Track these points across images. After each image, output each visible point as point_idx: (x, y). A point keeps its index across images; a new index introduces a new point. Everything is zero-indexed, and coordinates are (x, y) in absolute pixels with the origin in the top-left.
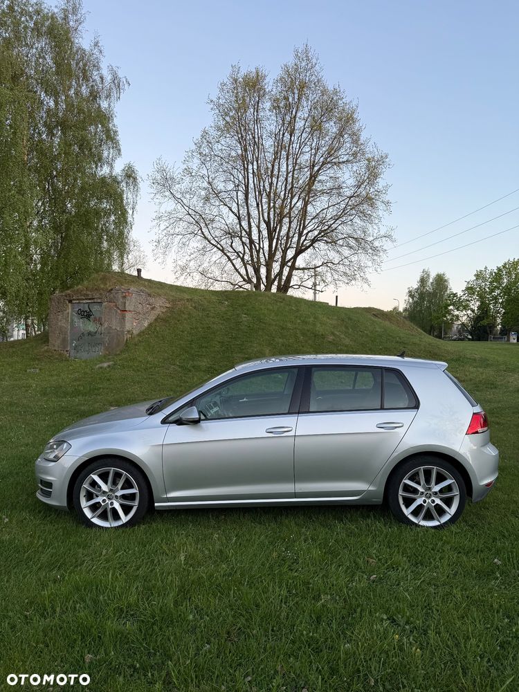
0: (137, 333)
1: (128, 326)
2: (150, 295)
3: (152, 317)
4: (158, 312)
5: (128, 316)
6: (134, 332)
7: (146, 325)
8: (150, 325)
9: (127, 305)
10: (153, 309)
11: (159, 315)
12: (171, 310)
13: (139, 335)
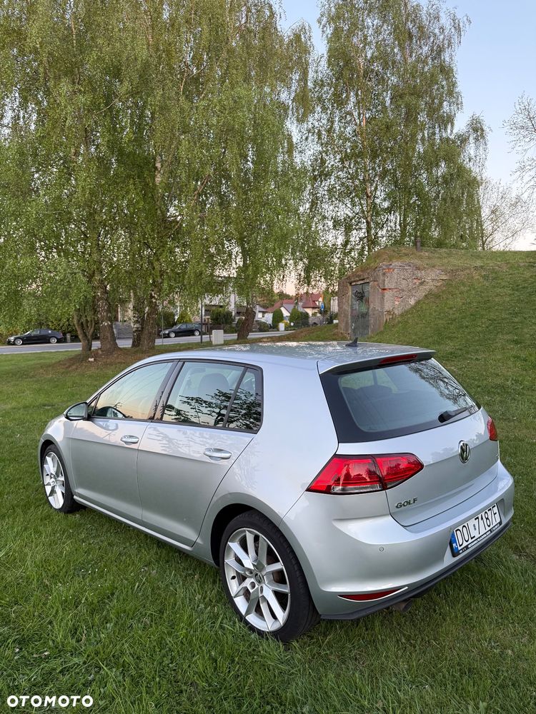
0: (400, 313)
1: (388, 306)
2: (418, 268)
3: (421, 294)
4: (430, 286)
5: (388, 294)
6: (396, 312)
7: (412, 302)
8: (418, 303)
9: (386, 282)
10: (421, 284)
11: (431, 290)
12: (448, 283)
13: (402, 315)
